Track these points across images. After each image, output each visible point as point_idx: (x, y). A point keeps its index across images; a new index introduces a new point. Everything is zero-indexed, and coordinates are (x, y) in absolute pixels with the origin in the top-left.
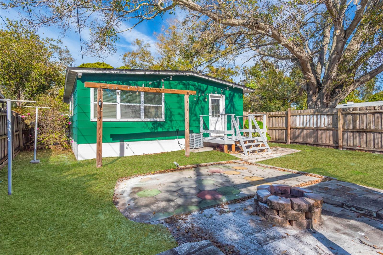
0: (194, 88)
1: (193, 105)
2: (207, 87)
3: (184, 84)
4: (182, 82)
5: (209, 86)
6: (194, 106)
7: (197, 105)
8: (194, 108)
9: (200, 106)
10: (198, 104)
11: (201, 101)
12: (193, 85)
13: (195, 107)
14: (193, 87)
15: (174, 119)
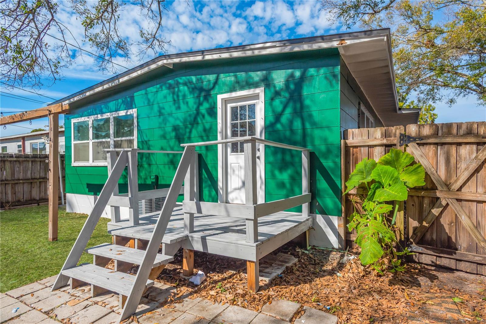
0: (189, 88)
1: (186, 127)
2: (217, 79)
3: (170, 87)
4: (165, 84)
5: (222, 76)
6: (188, 130)
7: (195, 125)
8: (187, 134)
9: (200, 128)
10: (198, 123)
11: (203, 116)
12: (185, 84)
13: (190, 132)
14: (186, 88)
15: (154, 162)
